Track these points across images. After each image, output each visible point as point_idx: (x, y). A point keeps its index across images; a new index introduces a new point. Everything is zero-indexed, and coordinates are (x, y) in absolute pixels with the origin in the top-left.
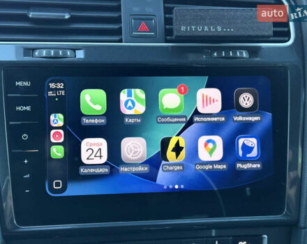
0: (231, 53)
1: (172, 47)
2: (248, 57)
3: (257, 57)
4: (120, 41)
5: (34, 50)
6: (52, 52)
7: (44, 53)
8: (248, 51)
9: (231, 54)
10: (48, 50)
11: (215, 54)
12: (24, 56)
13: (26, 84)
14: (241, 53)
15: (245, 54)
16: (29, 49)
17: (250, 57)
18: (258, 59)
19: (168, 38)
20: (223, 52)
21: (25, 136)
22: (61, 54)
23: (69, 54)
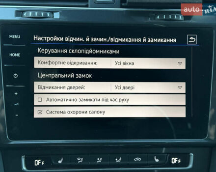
1: (126, 11)
3: (190, 20)
4: (87, 6)
5: (23, 12)
6: (36, 13)
7: (30, 14)
9: (170, 18)
10: (33, 12)
11: (158, 17)
13: (17, 37)
14: (178, 17)
15: (181, 18)
16: (20, 11)
19: (123, 4)
20: (164, 16)
22: (42, 15)
23: (48, 15)
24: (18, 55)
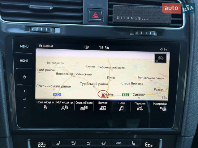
2: (156, 35)
3: (161, 35)
7: (37, 29)
11: (137, 33)
13: (26, 47)
14: (152, 33)
16: (29, 27)
22: (46, 30)
23: (51, 30)
24: (27, 61)
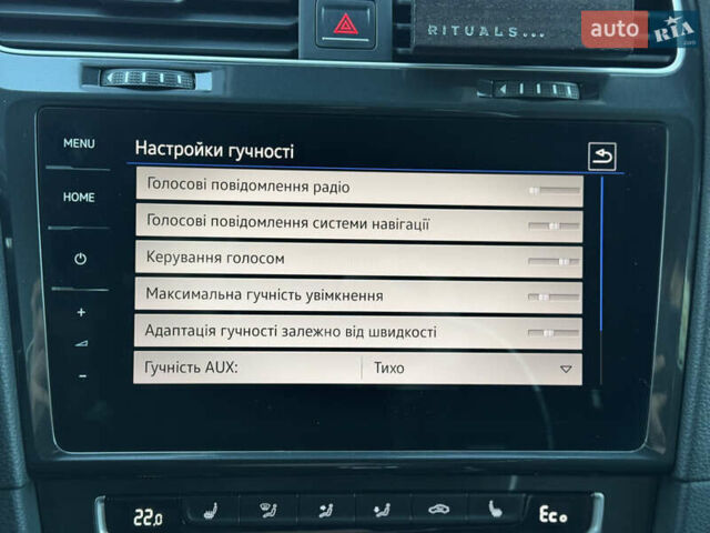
0: (538, 86)
1: (409, 70)
2: (576, 96)
3: (597, 98)
4: (294, 55)
5: (104, 69)
6: (144, 75)
7: (126, 77)
8: (578, 83)
9: (539, 91)
10: (135, 71)
11: (504, 89)
12: (84, 83)
13: (86, 144)
14: (562, 89)
15: (570, 91)
16: (96, 68)
17: (581, 98)
18: (599, 103)
19: (400, 50)
20: (522, 85)
21: (81, 258)
22: (162, 80)
23: (180, 81)
24: (89, 197)
